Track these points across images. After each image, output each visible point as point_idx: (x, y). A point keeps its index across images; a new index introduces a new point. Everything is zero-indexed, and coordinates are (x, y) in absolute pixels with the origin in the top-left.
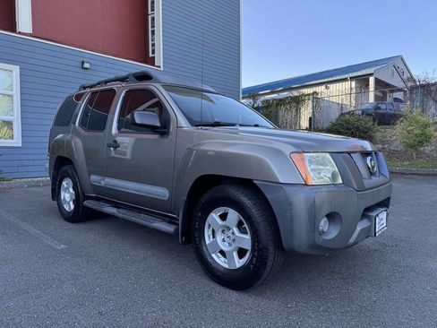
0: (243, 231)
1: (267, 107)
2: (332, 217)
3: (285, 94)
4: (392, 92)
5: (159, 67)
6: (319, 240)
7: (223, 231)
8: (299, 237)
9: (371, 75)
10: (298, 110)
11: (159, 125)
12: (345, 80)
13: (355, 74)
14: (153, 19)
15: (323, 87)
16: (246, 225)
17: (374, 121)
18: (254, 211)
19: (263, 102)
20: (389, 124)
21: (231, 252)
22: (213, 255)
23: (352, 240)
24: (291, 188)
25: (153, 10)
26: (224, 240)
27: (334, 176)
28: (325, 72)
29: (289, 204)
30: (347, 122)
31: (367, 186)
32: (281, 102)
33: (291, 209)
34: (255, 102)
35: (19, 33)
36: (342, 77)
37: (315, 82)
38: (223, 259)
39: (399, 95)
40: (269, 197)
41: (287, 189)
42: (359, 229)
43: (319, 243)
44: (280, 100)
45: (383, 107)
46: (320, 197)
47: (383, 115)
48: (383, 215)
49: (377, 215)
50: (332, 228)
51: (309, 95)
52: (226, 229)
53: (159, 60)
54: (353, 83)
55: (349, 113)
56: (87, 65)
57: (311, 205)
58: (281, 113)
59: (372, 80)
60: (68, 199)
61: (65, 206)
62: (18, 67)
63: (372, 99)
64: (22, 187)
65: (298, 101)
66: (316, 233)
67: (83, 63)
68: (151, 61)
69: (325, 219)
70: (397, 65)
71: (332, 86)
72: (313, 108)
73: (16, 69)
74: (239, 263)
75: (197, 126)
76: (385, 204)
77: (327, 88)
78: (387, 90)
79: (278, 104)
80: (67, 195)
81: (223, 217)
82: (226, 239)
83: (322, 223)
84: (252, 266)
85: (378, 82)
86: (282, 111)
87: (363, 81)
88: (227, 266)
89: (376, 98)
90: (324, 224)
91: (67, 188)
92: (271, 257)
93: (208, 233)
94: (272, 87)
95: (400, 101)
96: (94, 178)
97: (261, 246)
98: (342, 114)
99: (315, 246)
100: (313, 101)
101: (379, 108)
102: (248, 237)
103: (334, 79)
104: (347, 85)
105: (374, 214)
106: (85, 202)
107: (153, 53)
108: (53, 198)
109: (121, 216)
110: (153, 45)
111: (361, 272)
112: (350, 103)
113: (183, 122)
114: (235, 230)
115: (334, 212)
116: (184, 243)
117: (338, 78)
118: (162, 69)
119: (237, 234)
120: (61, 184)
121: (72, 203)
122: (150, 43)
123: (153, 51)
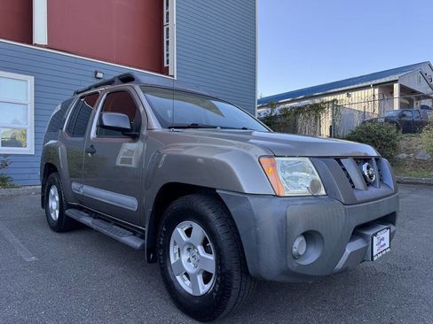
0: (208, 251)
1: (285, 116)
2: (310, 236)
3: (306, 102)
4: (419, 99)
5: (173, 76)
6: (293, 265)
7: (189, 249)
8: (267, 262)
9: (396, 81)
10: (317, 118)
11: (129, 128)
12: (368, 87)
13: (378, 81)
14: (168, 29)
15: (345, 95)
16: (210, 244)
17: (398, 128)
18: (218, 226)
19: (281, 110)
20: (415, 132)
21: (195, 275)
22: (178, 278)
23: (340, 265)
24: (256, 199)
25: (168, 21)
26: (189, 261)
27: (314, 186)
28: (350, 79)
29: (253, 220)
30: (368, 129)
31: (359, 199)
32: (299, 110)
33: (256, 227)
34: (272, 111)
35: (35, 45)
36: (365, 84)
37: (336, 90)
38: (188, 282)
39: (427, 103)
40: (232, 210)
41: (252, 200)
42: (348, 251)
43: (293, 269)
44: (299, 108)
45: (409, 114)
46: (293, 211)
47: (408, 123)
48: (385, 235)
49: (375, 234)
50: (311, 250)
51: (328, 102)
52: (191, 248)
53: (173, 69)
54: (377, 90)
55: (371, 121)
56: (100, 75)
57: (281, 221)
58: (300, 121)
59: (396, 87)
60: (54, 208)
61: (52, 215)
62: (33, 78)
63: (396, 106)
65: (317, 109)
66: (289, 256)
67: (96, 73)
68: (165, 71)
69: (302, 238)
70: (424, 72)
71: (353, 94)
72: (333, 116)
73: (31, 80)
74: (203, 288)
75: (170, 128)
76: (388, 219)
77: (349, 96)
78: (413, 97)
79: (296, 113)
80: (54, 204)
81: (188, 232)
82: (191, 259)
83: (297, 243)
84: (215, 294)
85: (403, 89)
86: (301, 119)
87: (387, 89)
88: (190, 291)
89: (402, 105)
90: (299, 245)
91: (54, 196)
92: (236, 284)
93: (173, 251)
94: (293, 96)
95: (427, 108)
96: (75, 185)
97: (224, 270)
98: (364, 122)
99: (288, 273)
100: (333, 109)
101: (404, 116)
102: (211, 257)
103: (356, 86)
104: (369, 92)
105: (370, 233)
106: (67, 212)
107: (168, 63)
108: (43, 206)
109: (95, 227)
110: (168, 55)
111: (360, 302)
112: (373, 110)
113: (155, 125)
114: (200, 249)
115: (312, 231)
116: (150, 261)
117: (360, 85)
118: (175, 78)
119: (202, 254)
120: (49, 191)
121: (57, 212)
122: (165, 53)
123: (168, 61)
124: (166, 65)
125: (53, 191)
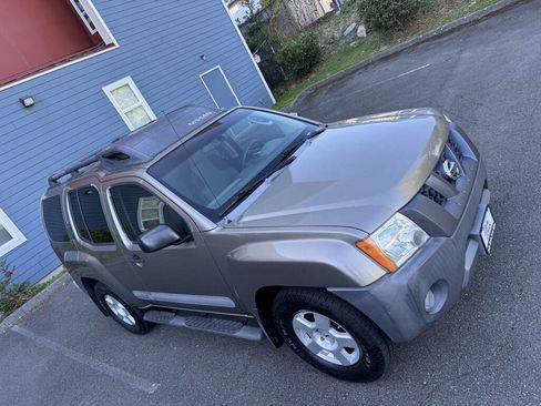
2: (435, 286)
5: (113, 45)
7: (318, 331)
16: (340, 326)
21: (338, 350)
26: (322, 339)
34: (251, 9)
42: (467, 269)
49: (481, 229)
53: (108, 36)
56: (28, 102)
58: (291, 6)
60: (123, 314)
64: (60, 289)
67: (22, 101)
69: (428, 293)
80: (120, 310)
81: (310, 318)
88: (338, 363)
90: (429, 300)
91: (115, 305)
96: (138, 293)
102: (347, 336)
106: (145, 318)
107: (94, 28)
110: (86, 17)
113: (207, 224)
114: (333, 332)
118: (117, 46)
119: (337, 336)
120: (105, 302)
121: (130, 317)
122: (81, 15)
123: (91, 24)
124: (93, 32)
125: (109, 300)
